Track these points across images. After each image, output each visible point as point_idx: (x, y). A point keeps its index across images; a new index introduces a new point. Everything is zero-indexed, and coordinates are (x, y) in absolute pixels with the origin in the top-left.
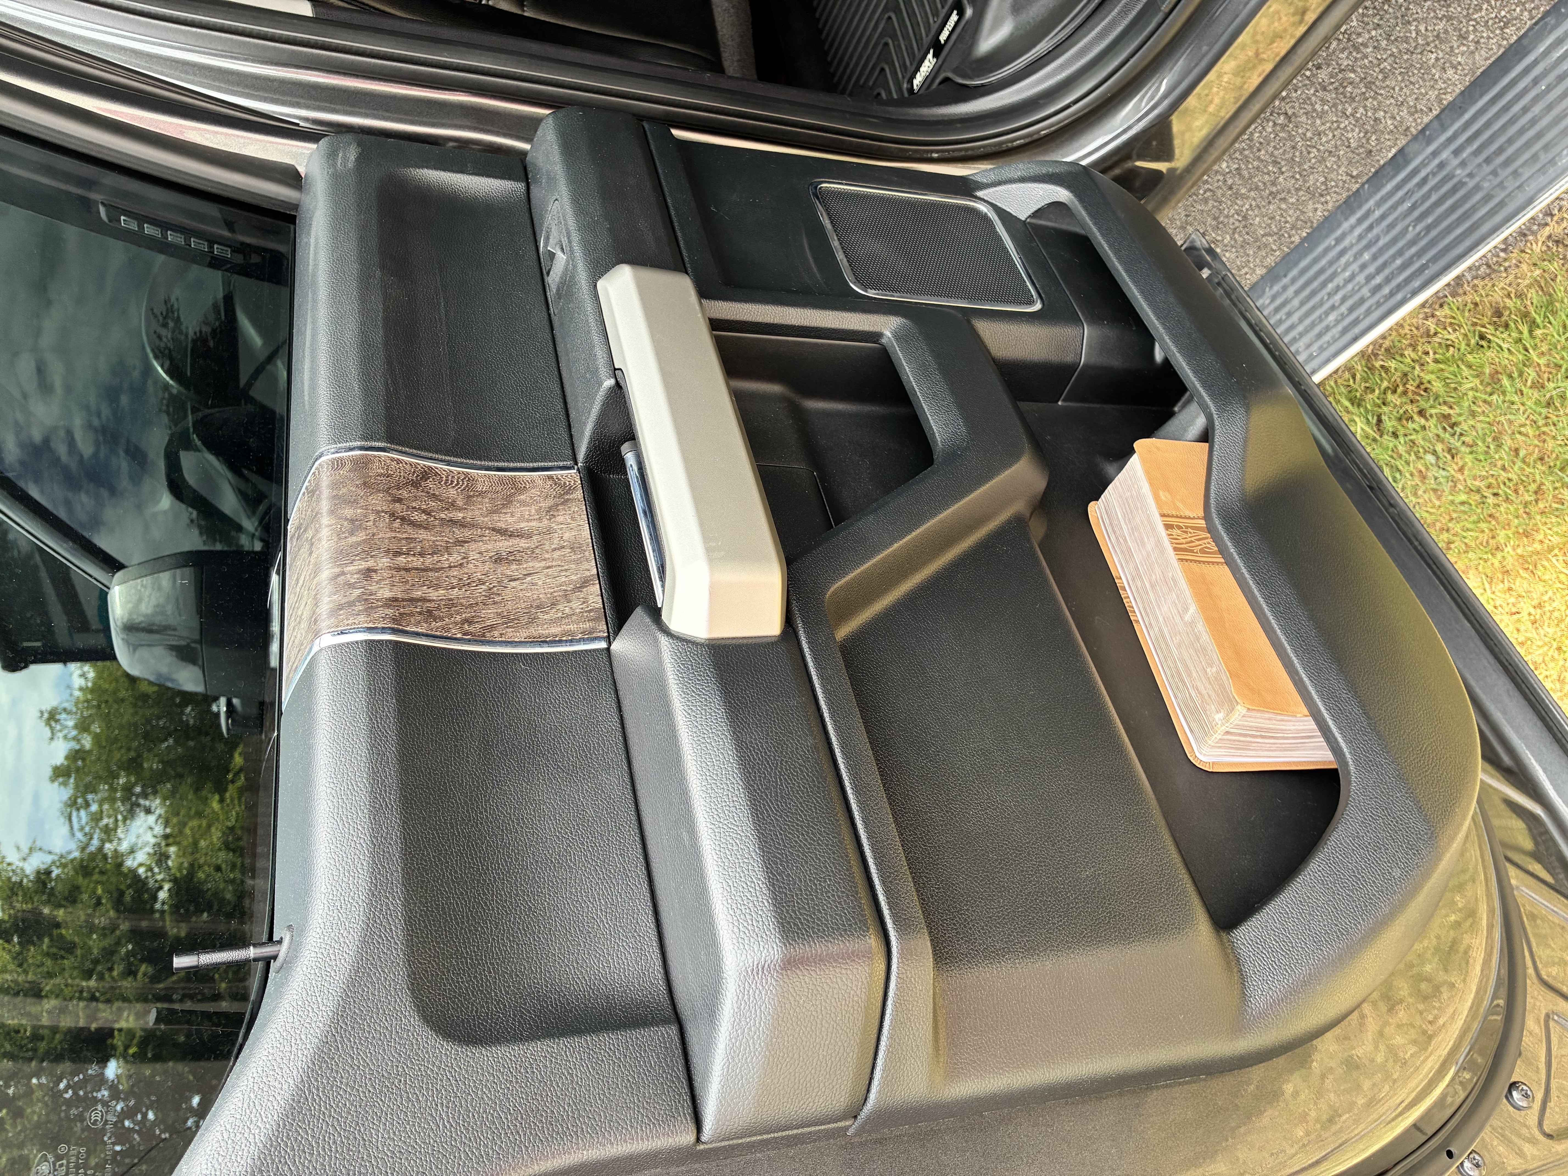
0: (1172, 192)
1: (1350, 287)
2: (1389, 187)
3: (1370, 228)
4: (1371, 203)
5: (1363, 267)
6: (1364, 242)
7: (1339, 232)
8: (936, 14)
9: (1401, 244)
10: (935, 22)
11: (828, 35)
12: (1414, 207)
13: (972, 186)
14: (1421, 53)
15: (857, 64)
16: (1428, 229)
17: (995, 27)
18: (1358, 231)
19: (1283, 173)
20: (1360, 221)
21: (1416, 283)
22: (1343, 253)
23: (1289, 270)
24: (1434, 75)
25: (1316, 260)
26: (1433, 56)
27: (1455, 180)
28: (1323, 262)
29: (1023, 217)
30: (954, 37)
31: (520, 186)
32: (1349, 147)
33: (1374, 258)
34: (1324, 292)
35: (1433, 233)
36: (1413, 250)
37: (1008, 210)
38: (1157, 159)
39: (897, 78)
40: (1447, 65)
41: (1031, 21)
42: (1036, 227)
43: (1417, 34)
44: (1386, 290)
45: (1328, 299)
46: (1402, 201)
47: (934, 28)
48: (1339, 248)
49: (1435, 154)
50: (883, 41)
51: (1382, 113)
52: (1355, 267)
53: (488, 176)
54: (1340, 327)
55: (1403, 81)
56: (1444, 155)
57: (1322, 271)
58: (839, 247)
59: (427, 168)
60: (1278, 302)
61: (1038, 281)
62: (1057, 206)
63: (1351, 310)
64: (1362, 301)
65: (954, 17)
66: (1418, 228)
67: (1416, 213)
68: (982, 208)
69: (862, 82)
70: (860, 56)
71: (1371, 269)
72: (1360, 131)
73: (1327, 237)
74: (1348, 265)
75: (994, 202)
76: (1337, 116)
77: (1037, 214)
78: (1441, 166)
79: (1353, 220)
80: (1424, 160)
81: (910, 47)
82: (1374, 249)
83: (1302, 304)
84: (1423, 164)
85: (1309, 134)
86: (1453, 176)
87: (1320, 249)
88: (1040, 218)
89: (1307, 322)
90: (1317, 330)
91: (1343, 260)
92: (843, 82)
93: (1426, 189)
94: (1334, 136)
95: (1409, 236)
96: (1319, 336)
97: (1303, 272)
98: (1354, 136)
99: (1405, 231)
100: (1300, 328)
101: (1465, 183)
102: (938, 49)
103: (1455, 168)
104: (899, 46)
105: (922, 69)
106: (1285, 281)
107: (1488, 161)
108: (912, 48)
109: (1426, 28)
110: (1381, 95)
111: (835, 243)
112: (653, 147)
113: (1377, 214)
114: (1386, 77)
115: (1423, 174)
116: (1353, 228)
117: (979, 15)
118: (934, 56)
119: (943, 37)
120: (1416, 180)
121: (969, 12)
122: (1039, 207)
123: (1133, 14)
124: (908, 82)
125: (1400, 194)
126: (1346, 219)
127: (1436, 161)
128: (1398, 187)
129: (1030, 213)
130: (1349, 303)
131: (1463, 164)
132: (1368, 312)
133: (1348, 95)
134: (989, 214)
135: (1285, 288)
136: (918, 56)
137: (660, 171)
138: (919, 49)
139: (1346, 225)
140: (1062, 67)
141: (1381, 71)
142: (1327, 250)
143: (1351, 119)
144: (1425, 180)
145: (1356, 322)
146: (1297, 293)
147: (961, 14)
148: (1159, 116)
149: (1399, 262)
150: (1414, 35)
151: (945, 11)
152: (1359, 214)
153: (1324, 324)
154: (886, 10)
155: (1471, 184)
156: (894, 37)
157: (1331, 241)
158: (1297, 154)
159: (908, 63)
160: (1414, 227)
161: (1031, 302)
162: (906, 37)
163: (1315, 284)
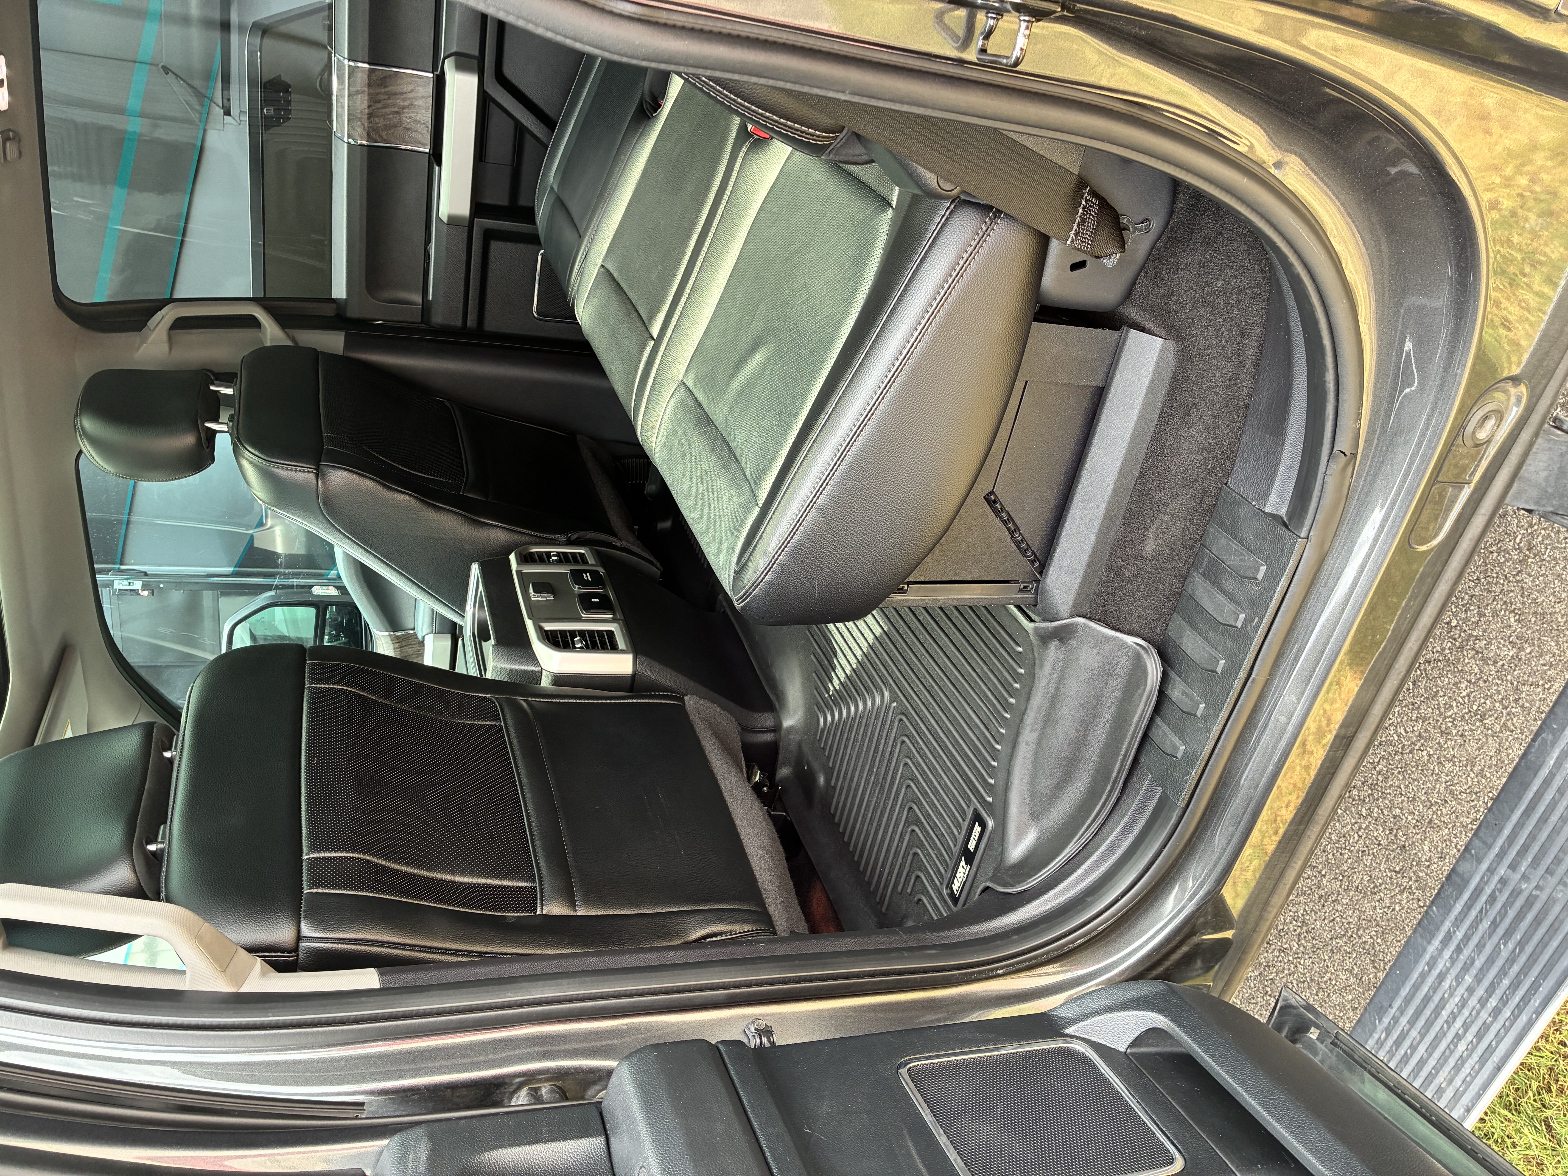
0: (1244, 952)
1: (1466, 1012)
2: (1458, 907)
3: (1459, 950)
4: (1447, 925)
5: (1471, 990)
6: (1459, 965)
7: (1427, 957)
8: (959, 826)
9: (1499, 963)
10: (959, 833)
11: (855, 847)
12: (1494, 925)
13: (1059, 1023)
14: (1411, 752)
15: (890, 873)
16: (1521, 944)
17: (1021, 835)
18: (1447, 954)
19: (1324, 876)
20: (1445, 942)
21: (1536, 1002)
22: (1441, 977)
23: (1392, 999)
24: (1433, 770)
25: (1416, 988)
26: (1424, 753)
27: (1525, 894)
28: (1425, 989)
29: (1122, 1049)
30: (982, 846)
31: (599, 1141)
32: (1379, 845)
33: (1478, 979)
34: (1440, 1022)
35: (1529, 949)
36: (1516, 968)
37: (1104, 1043)
38: (1221, 929)
39: (935, 884)
40: (1442, 759)
41: (1053, 824)
42: (1140, 1057)
43: (1399, 736)
44: (1507, 1013)
45: (1449, 1028)
46: (1478, 920)
47: (961, 838)
48: (1435, 973)
49: (1491, 870)
50: (912, 852)
51: (1398, 810)
52: (1461, 990)
53: (565, 1139)
54: (1475, 1057)
55: (1404, 778)
56: (1502, 871)
57: (1427, 999)
58: (948, 1143)
59: (501, 1147)
60: (1395, 1035)
61: (1168, 1129)
62: (1153, 1033)
63: (1479, 1036)
64: (1486, 1027)
65: (977, 829)
66: (1511, 945)
67: (1501, 931)
68: (1078, 1047)
69: (900, 888)
70: (892, 865)
71: (1480, 992)
72: (1384, 830)
73: (1416, 962)
74: (1452, 991)
75: (1087, 1037)
76: (1354, 818)
77: (1135, 1043)
78: (1503, 881)
79: (1436, 943)
80: (1483, 877)
81: (940, 856)
82: (1474, 971)
83: (1423, 1035)
84: (1483, 883)
85: (1334, 838)
86: (1520, 892)
87: (1415, 975)
88: (1140, 1046)
89: (1437, 1054)
90: (1452, 1062)
91: (1446, 984)
92: (881, 890)
93: (1498, 905)
94: (1360, 837)
95: (1505, 954)
96: (1457, 1068)
97: (1408, 1001)
98: (1379, 833)
99: (1496, 951)
100: (1432, 1062)
101: (1537, 897)
102: (970, 857)
103: (1519, 882)
104: (929, 854)
105: (958, 875)
106: (1392, 1011)
107: (1549, 871)
108: (942, 856)
109: (1405, 730)
110: (1390, 794)
111: (943, 1140)
112: (732, 1073)
113: (1459, 935)
114: (1386, 779)
115: (1488, 891)
116: (1440, 951)
117: (1002, 825)
118: (966, 864)
119: (972, 845)
120: (1483, 898)
121: (990, 823)
122: (1136, 1035)
123: (1151, 808)
124: (947, 888)
125: (1473, 913)
126: (1429, 943)
127: (1496, 879)
128: (1468, 906)
129: (1128, 1043)
130: (1474, 1029)
131: (1525, 877)
132: (1499, 1038)
133: (1357, 798)
134: (1087, 1054)
135: (1396, 1020)
136: (951, 864)
137: (746, 1103)
138: (950, 859)
139: (1431, 949)
140: (1098, 864)
141: (1379, 773)
142: (1423, 976)
143: (1370, 819)
144: (1492, 899)
145: (1490, 1050)
146: (1412, 1022)
147: (983, 825)
148: (1209, 893)
149: (1506, 982)
150: (1396, 738)
151: (966, 823)
152: (1440, 936)
153: (1456, 1055)
154: (907, 823)
155: (1544, 896)
156: (921, 846)
157: (1422, 966)
158: (1330, 856)
159: (943, 871)
160: (1505, 944)
161: (1171, 1161)
162: (934, 846)
163: (1427, 1012)
